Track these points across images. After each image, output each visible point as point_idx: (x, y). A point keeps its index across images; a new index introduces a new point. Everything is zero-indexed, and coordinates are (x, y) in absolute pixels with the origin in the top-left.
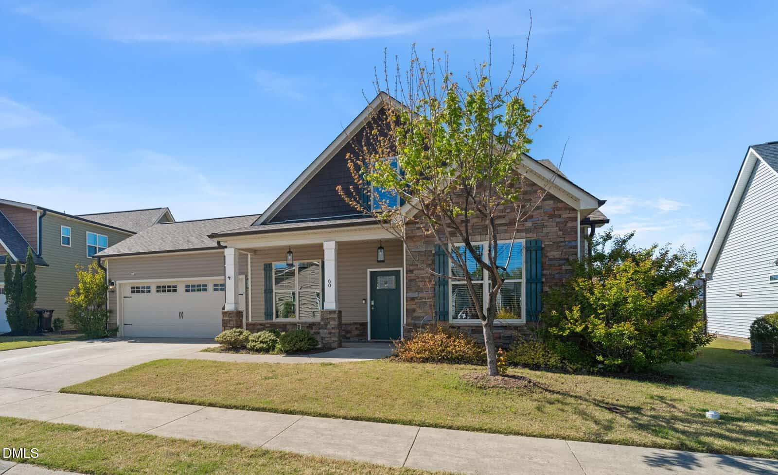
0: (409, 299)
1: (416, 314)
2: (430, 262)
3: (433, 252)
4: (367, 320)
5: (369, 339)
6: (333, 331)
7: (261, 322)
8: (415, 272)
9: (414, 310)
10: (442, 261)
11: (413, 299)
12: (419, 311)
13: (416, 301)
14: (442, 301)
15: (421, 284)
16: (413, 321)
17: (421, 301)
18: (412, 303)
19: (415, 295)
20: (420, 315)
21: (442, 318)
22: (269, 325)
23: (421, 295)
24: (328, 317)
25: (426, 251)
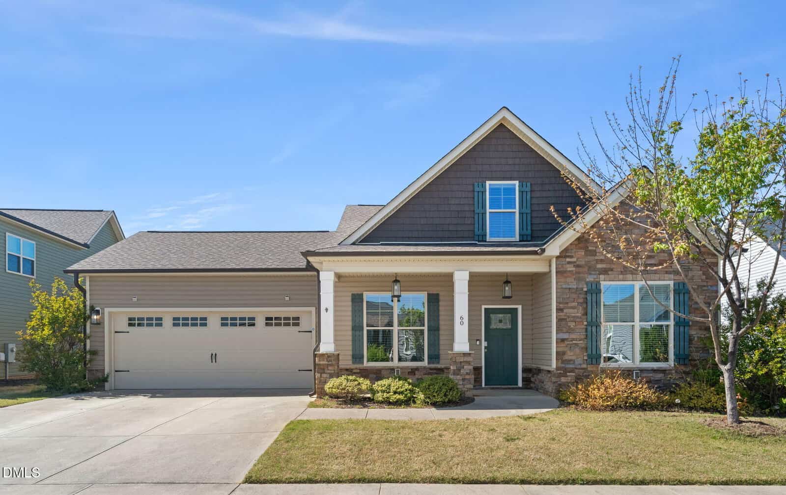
0: (560, 341)
1: (566, 357)
2: (581, 300)
3: (585, 289)
4: (481, 364)
5: (483, 385)
6: (467, 377)
7: (348, 367)
8: (565, 311)
9: (564, 353)
10: (594, 300)
11: (563, 340)
12: (570, 354)
13: (566, 343)
14: (594, 343)
15: (572, 325)
16: (563, 365)
17: (571, 342)
18: (562, 345)
19: (565, 336)
20: (570, 358)
21: (594, 361)
22: (358, 371)
23: (573, 336)
24: (462, 360)
25: (577, 288)
